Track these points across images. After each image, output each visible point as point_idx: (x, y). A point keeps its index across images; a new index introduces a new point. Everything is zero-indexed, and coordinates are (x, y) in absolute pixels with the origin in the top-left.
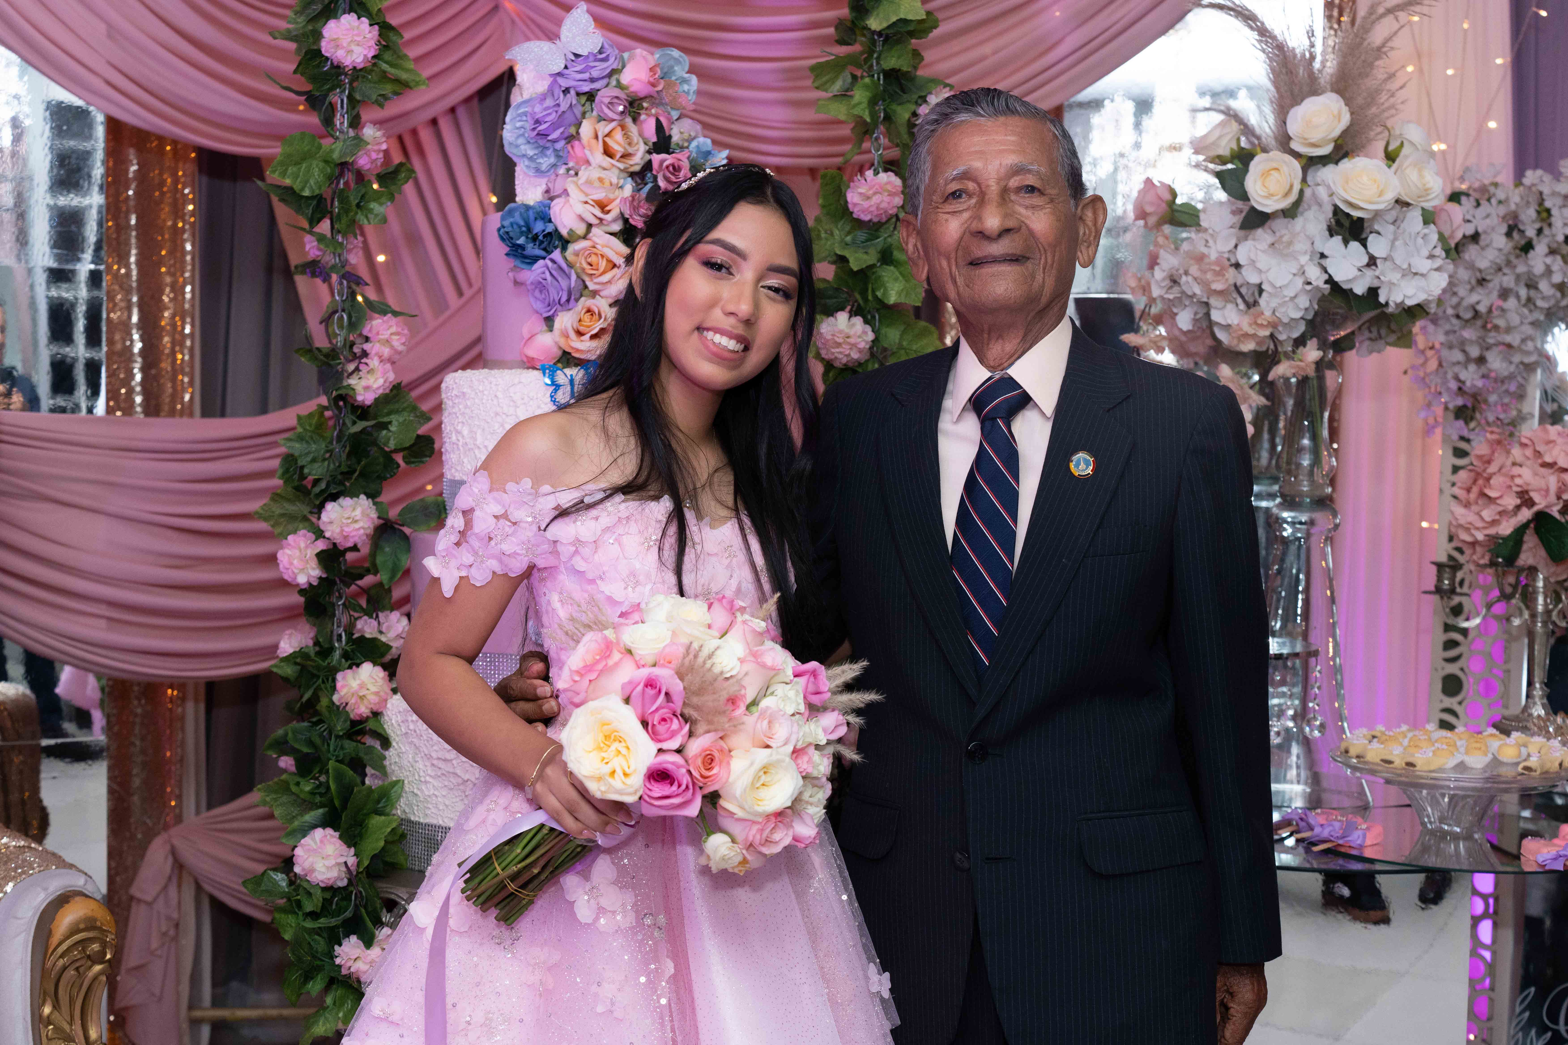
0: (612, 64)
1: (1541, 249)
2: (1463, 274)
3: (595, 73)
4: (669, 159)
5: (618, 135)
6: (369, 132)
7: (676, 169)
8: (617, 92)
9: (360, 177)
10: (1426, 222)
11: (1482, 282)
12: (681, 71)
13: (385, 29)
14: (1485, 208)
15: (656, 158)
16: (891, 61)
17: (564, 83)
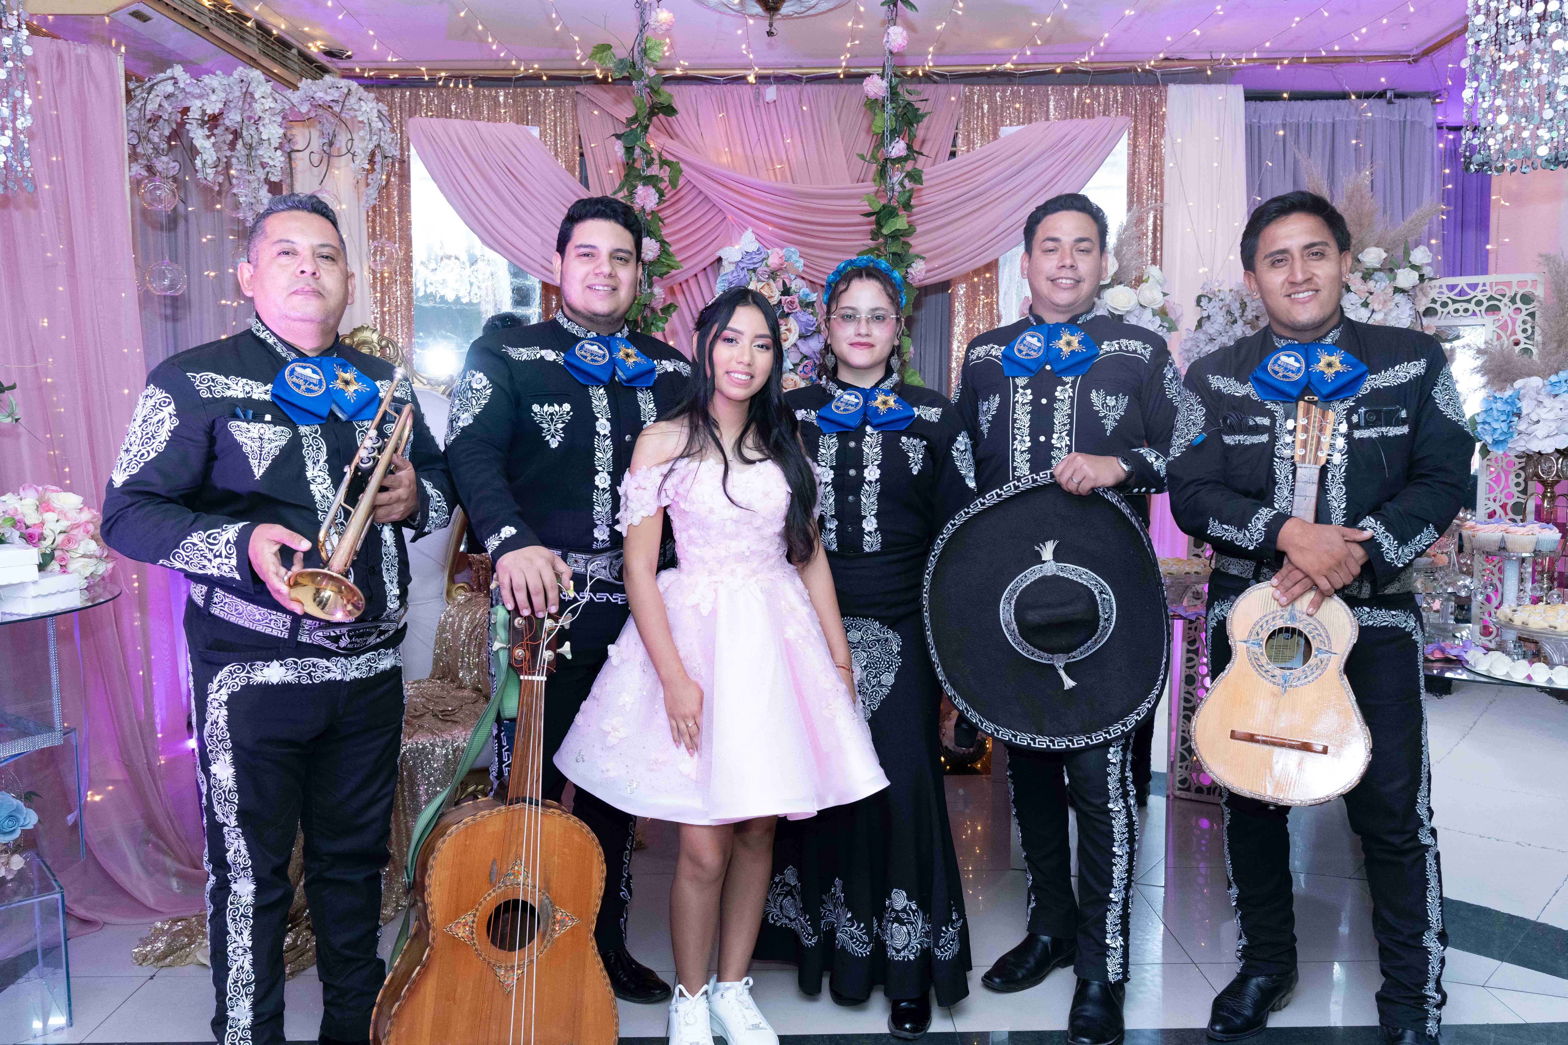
0: (763, 256)
1: (1240, 322)
2: (1202, 337)
3: (755, 261)
4: (789, 298)
5: (766, 288)
6: (657, 290)
7: (792, 302)
8: (766, 269)
9: (653, 310)
10: (1154, 315)
11: (1212, 340)
12: (795, 257)
13: (663, 243)
14: (1212, 304)
15: (784, 298)
16: (895, 248)
17: (742, 265)
